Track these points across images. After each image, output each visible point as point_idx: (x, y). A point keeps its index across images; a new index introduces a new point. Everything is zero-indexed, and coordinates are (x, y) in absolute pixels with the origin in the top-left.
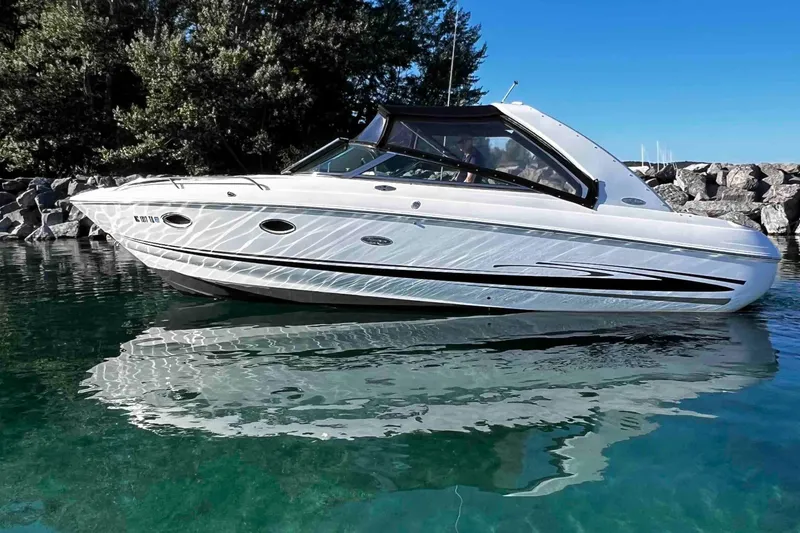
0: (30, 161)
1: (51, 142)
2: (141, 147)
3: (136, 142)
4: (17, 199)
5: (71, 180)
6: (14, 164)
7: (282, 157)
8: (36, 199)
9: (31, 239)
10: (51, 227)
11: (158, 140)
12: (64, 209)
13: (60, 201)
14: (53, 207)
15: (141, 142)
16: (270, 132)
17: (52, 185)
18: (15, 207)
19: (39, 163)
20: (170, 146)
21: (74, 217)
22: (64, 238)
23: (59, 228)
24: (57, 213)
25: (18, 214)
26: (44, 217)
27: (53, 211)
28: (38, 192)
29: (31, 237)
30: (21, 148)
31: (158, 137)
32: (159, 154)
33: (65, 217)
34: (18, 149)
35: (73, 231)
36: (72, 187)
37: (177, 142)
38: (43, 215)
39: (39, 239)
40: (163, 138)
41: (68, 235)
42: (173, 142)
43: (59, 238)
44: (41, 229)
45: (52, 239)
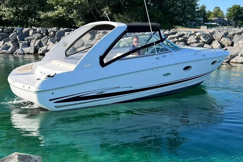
0: (12, 16)
1: (20, 8)
2: (57, 12)
3: (54, 10)
4: (10, 36)
5: (30, 29)
6: (5, 17)
7: (115, 18)
8: (17, 37)
9: (16, 54)
10: (23, 49)
11: (64, 9)
12: (28, 41)
13: (27, 38)
14: (24, 40)
15: (56, 10)
16: (110, 7)
17: (23, 31)
18: (9, 40)
19: (15, 17)
20: (68, 12)
21: (32, 45)
22: (28, 54)
23: (27, 50)
24: (25, 43)
25: (11, 43)
26: (21, 44)
27: (24, 42)
28: (18, 34)
29: (16, 53)
30: (8, 10)
31: (63, 8)
32: (64, 15)
33: (29, 45)
34: (7, 11)
35: (32, 51)
36: (31, 32)
37: (71, 10)
38: (20, 44)
39: (19, 54)
40: (65, 8)
41: (30, 52)
42: (70, 10)
43: (27, 54)
44: (20, 50)
45: (24, 54)
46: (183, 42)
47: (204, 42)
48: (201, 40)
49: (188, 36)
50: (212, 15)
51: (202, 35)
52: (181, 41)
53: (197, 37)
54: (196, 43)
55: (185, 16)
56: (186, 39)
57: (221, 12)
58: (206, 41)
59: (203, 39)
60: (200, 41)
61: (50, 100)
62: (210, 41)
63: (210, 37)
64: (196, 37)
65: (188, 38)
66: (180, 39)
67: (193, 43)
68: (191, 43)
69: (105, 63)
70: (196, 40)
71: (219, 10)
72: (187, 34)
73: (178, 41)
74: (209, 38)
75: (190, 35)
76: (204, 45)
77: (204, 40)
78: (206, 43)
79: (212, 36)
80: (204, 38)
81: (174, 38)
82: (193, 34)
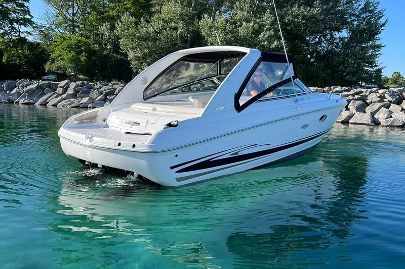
46: (360, 100)
47: (391, 102)
48: (386, 98)
49: (368, 94)
50: (390, 82)
51: (387, 92)
52: (358, 99)
53: (380, 95)
54: (379, 102)
55: (360, 76)
56: (365, 98)
57: (401, 78)
58: (393, 100)
59: (388, 98)
60: (385, 100)
61: (172, 168)
62: (398, 100)
63: (398, 95)
64: (378, 95)
65: (367, 96)
66: (356, 97)
67: (375, 102)
68: (371, 102)
69: (241, 105)
70: (379, 99)
71: (399, 76)
72: (366, 92)
73: (353, 99)
74: (397, 97)
75: (370, 93)
76: (390, 106)
77: (390, 99)
78: (394, 103)
79: (402, 94)
80: (390, 96)
81: (349, 95)
82: (374, 92)
